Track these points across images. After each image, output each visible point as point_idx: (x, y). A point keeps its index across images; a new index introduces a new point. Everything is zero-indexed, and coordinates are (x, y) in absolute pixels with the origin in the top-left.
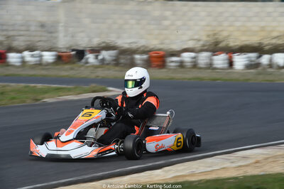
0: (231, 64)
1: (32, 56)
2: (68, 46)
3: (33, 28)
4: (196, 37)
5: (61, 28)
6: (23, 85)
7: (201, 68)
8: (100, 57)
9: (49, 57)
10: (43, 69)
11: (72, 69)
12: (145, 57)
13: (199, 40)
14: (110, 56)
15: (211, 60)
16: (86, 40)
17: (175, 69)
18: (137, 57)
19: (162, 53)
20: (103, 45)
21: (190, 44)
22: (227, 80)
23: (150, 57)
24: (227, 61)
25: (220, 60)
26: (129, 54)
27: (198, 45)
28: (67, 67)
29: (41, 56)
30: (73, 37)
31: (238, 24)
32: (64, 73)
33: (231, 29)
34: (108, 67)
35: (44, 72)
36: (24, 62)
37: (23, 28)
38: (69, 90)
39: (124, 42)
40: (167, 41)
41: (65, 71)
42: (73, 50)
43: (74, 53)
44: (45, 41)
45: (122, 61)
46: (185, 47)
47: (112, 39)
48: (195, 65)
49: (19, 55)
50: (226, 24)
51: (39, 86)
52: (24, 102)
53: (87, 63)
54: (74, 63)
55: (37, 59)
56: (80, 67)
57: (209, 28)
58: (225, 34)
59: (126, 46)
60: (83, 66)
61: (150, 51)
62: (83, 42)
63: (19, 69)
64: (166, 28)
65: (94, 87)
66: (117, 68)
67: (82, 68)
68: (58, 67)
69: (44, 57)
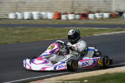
3: (101, 3)
9: (106, 15)
10: (104, 21)
11: (116, 20)
28: (114, 19)
29: (103, 15)
36: (95, 18)
43: (118, 13)
49: (93, 15)
54: (117, 18)
55: (101, 16)
63: (93, 21)
68: (110, 20)
69: (104, 16)
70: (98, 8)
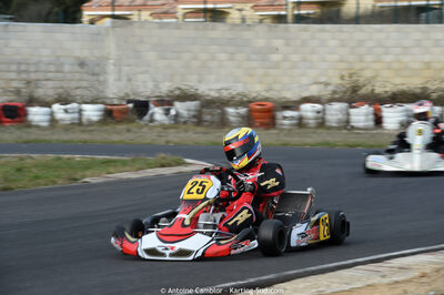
0: (378, 120)
1: (66, 111)
2: (122, 95)
3: (67, 68)
4: (323, 79)
5: (111, 68)
6: (51, 156)
7: (330, 128)
8: (173, 112)
9: (92, 112)
10: (83, 131)
11: (129, 131)
12: (243, 111)
13: (327, 84)
14: (189, 110)
15: (348, 114)
16: (150, 85)
17: (290, 130)
18: (231, 110)
19: (269, 105)
20: (177, 92)
21: (314, 91)
22: (372, 146)
23: (251, 111)
24: (372, 117)
25: (361, 115)
26: (218, 107)
27: (326, 92)
28: (121, 127)
29: (80, 111)
30: (129, 80)
31: (389, 58)
32: (116, 138)
33: (377, 66)
34: (184, 126)
35: (85, 136)
36: (53, 121)
37: (52, 68)
38: (124, 163)
39: (210, 88)
40: (277, 87)
41: (119, 134)
42: (129, 102)
43: (131, 105)
44: (85, 88)
45: (207, 118)
46: (306, 94)
47: (192, 83)
48: (322, 123)
49: (46, 110)
50: (369, 58)
51: (78, 157)
52: (54, 182)
53: (152, 120)
54: (132, 121)
55: (76, 115)
56: (141, 127)
57: (343, 65)
58: (368, 74)
59: (214, 94)
60: (146, 125)
61: (250, 102)
62: (145, 88)
63: (48, 132)
64: (276, 66)
65: (164, 158)
66: (199, 129)
67: (145, 129)
68: (107, 128)
69: (84, 113)
70: (62, 88)
